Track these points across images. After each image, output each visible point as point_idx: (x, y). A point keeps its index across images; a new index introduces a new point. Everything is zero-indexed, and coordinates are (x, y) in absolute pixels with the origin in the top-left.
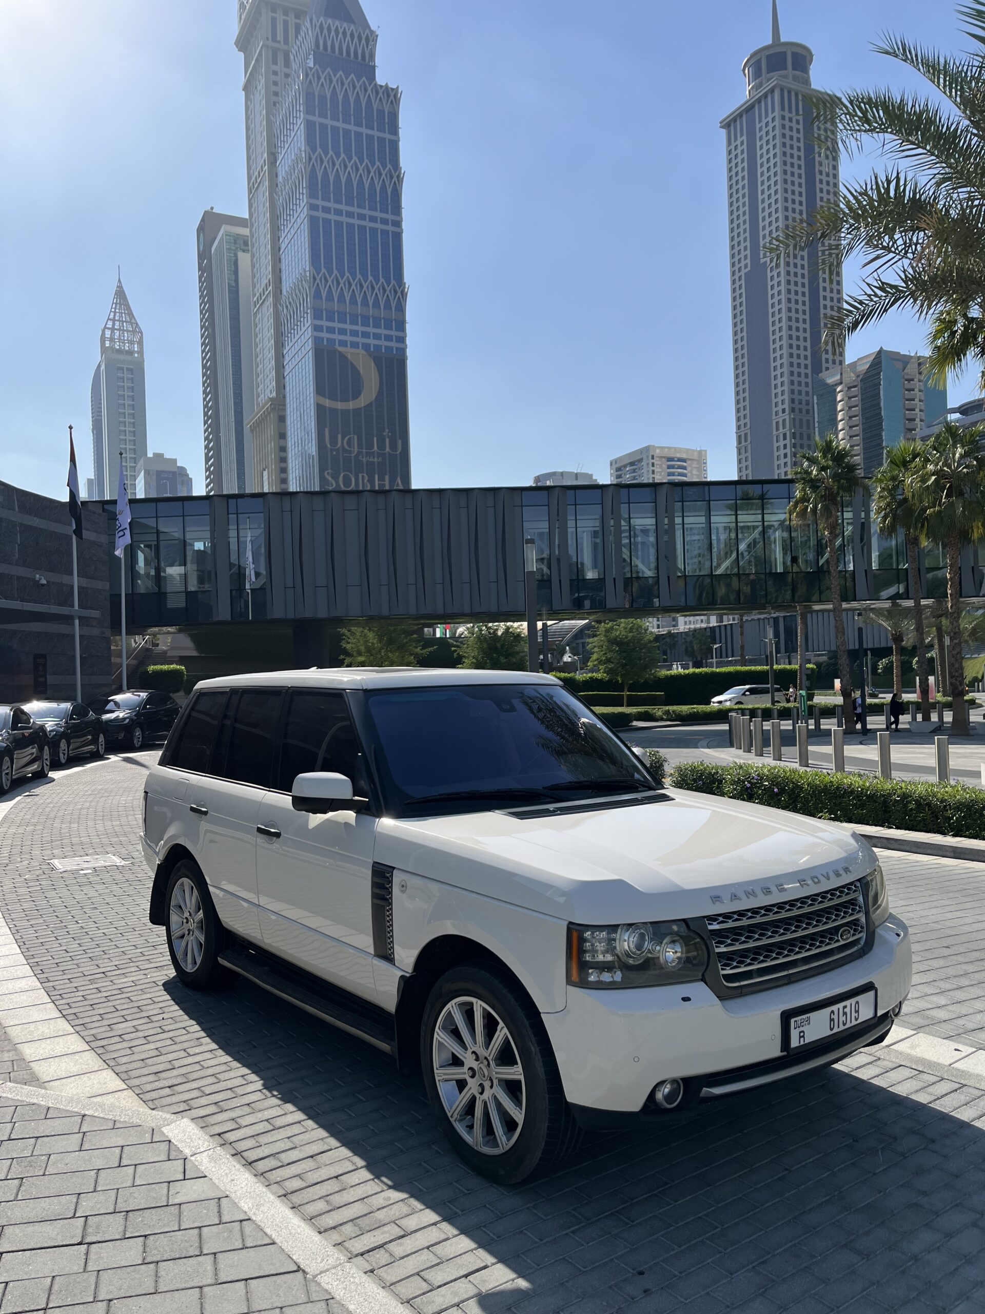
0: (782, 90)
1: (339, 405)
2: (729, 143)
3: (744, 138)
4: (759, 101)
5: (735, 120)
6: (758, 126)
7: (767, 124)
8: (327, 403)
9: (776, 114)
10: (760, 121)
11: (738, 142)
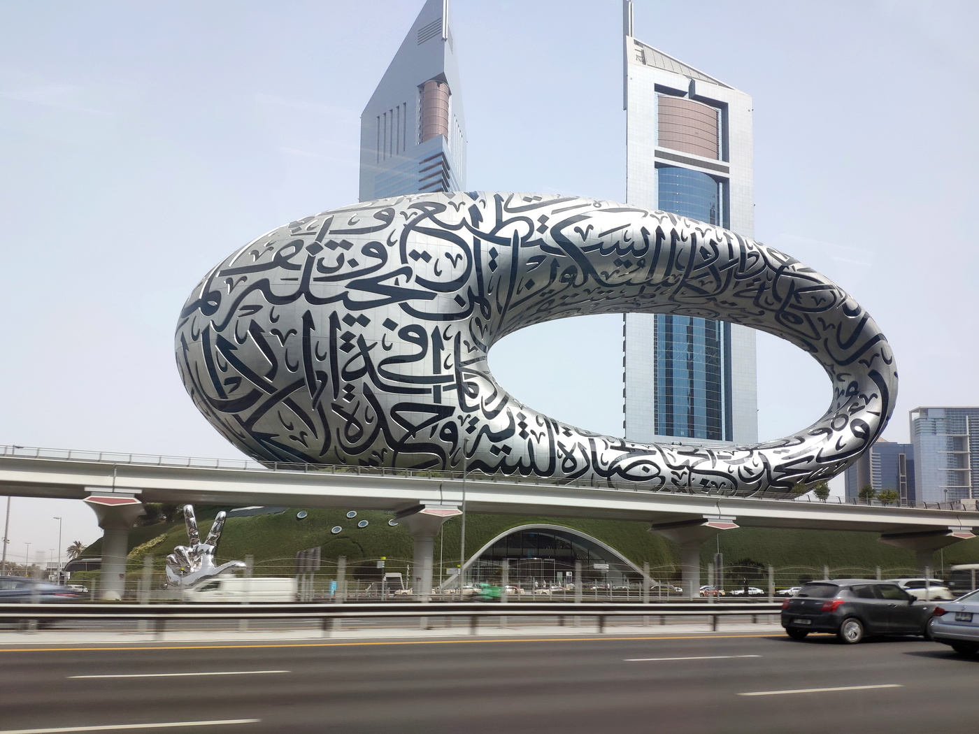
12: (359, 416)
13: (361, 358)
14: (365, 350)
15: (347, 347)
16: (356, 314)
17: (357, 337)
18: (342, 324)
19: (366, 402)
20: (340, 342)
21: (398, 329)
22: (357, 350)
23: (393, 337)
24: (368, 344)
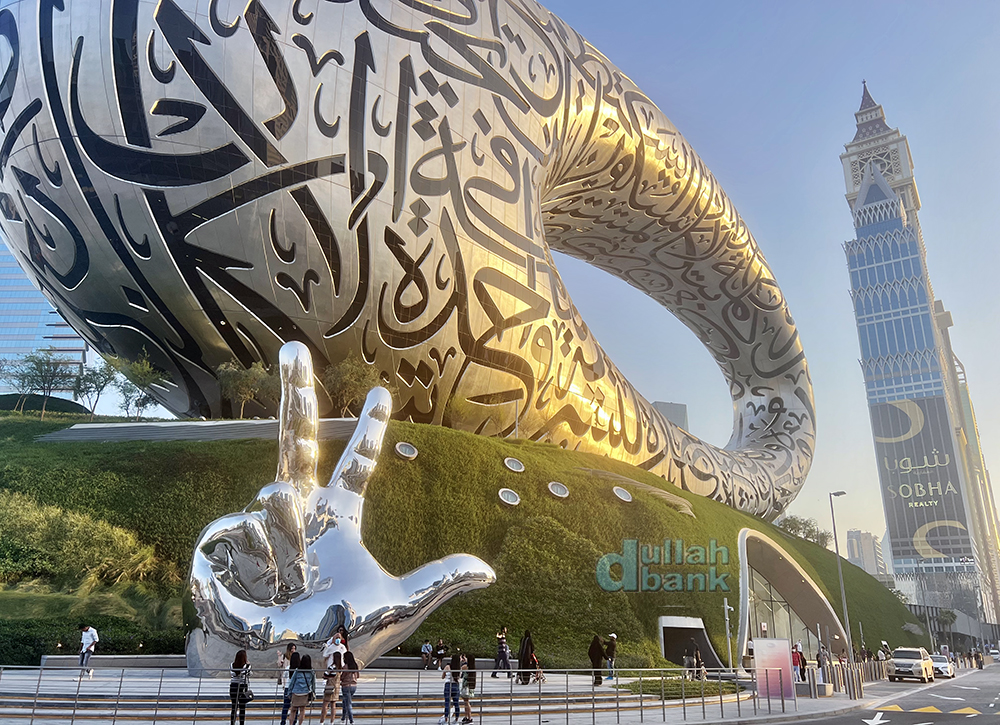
1: (893, 440)
8: (884, 440)
12: (427, 269)
13: (441, 159)
14: (448, 149)
15: (424, 130)
16: (441, 78)
17: (440, 118)
18: (419, 84)
19: (440, 247)
20: (414, 117)
21: (490, 135)
22: (435, 142)
23: (484, 145)
24: (456, 140)
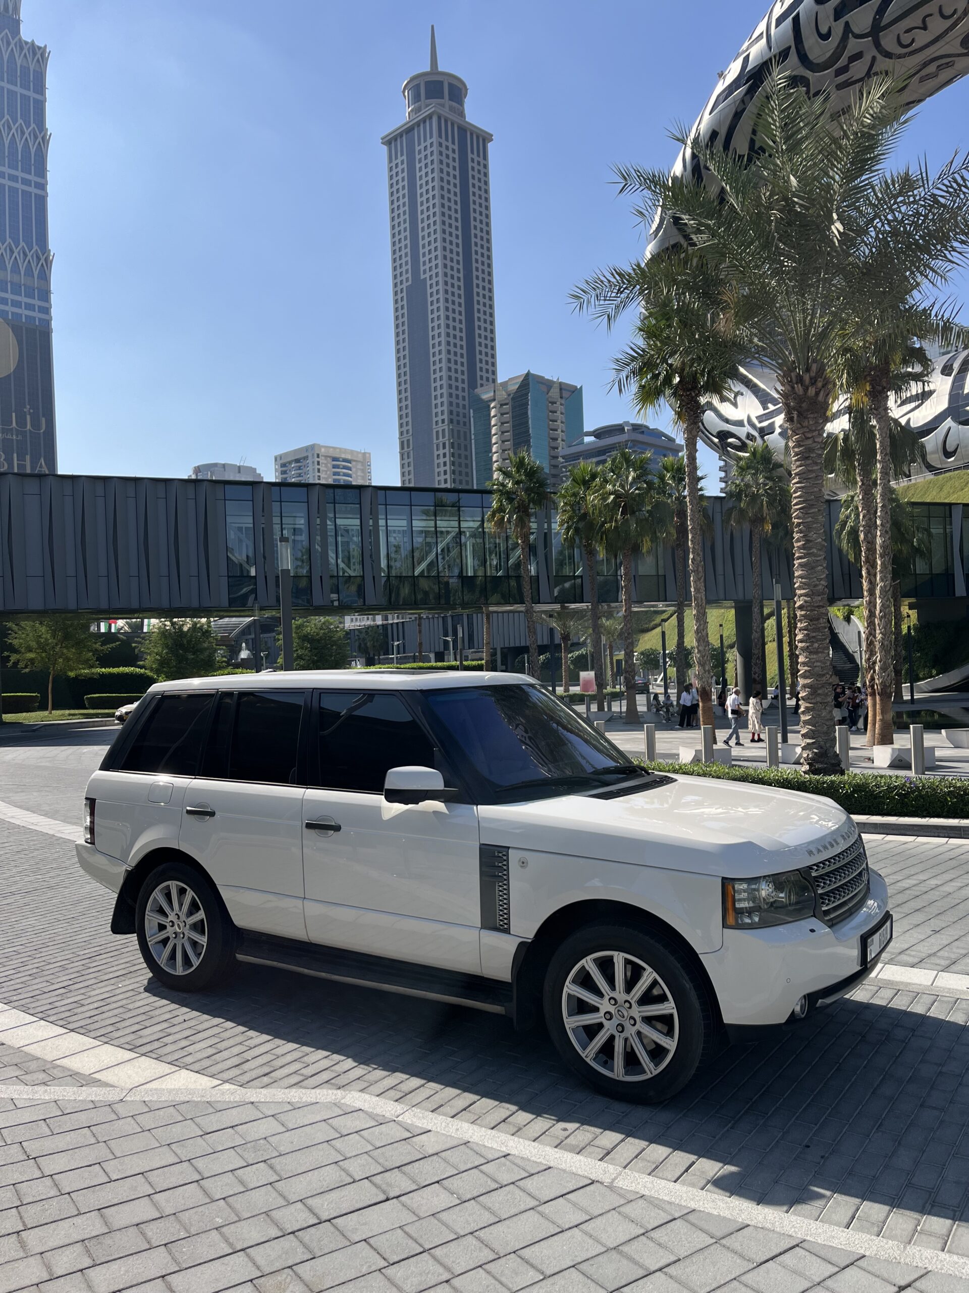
0: (439, 118)
2: (390, 161)
3: (405, 157)
4: (418, 124)
5: (395, 139)
6: (417, 149)
7: (425, 148)
9: (434, 139)
10: (419, 144)
11: (399, 161)
